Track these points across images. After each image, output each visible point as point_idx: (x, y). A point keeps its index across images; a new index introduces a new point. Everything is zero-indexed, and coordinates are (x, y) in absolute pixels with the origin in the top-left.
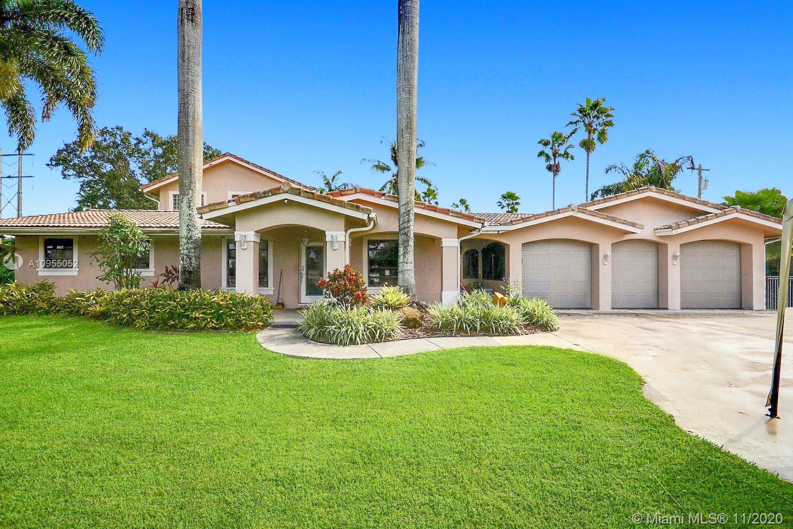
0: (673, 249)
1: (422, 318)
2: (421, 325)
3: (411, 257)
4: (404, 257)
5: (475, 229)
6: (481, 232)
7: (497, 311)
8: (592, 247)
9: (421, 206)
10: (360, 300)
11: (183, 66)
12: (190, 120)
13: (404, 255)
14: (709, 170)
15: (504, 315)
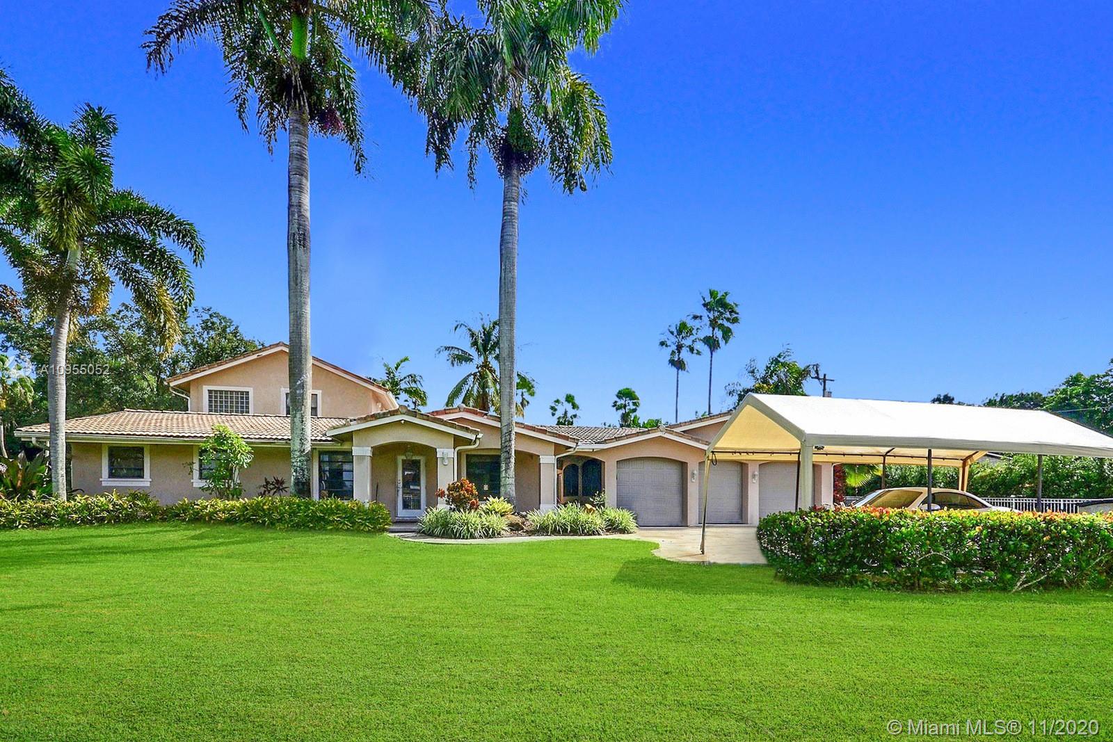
0: (753, 470)
1: (523, 523)
2: (523, 529)
3: (512, 472)
4: (506, 472)
5: (570, 447)
6: (576, 450)
7: (583, 516)
8: (683, 465)
9: (520, 425)
10: (474, 507)
11: (296, 289)
12: (303, 339)
13: (506, 470)
14: (833, 380)
15: (590, 520)
